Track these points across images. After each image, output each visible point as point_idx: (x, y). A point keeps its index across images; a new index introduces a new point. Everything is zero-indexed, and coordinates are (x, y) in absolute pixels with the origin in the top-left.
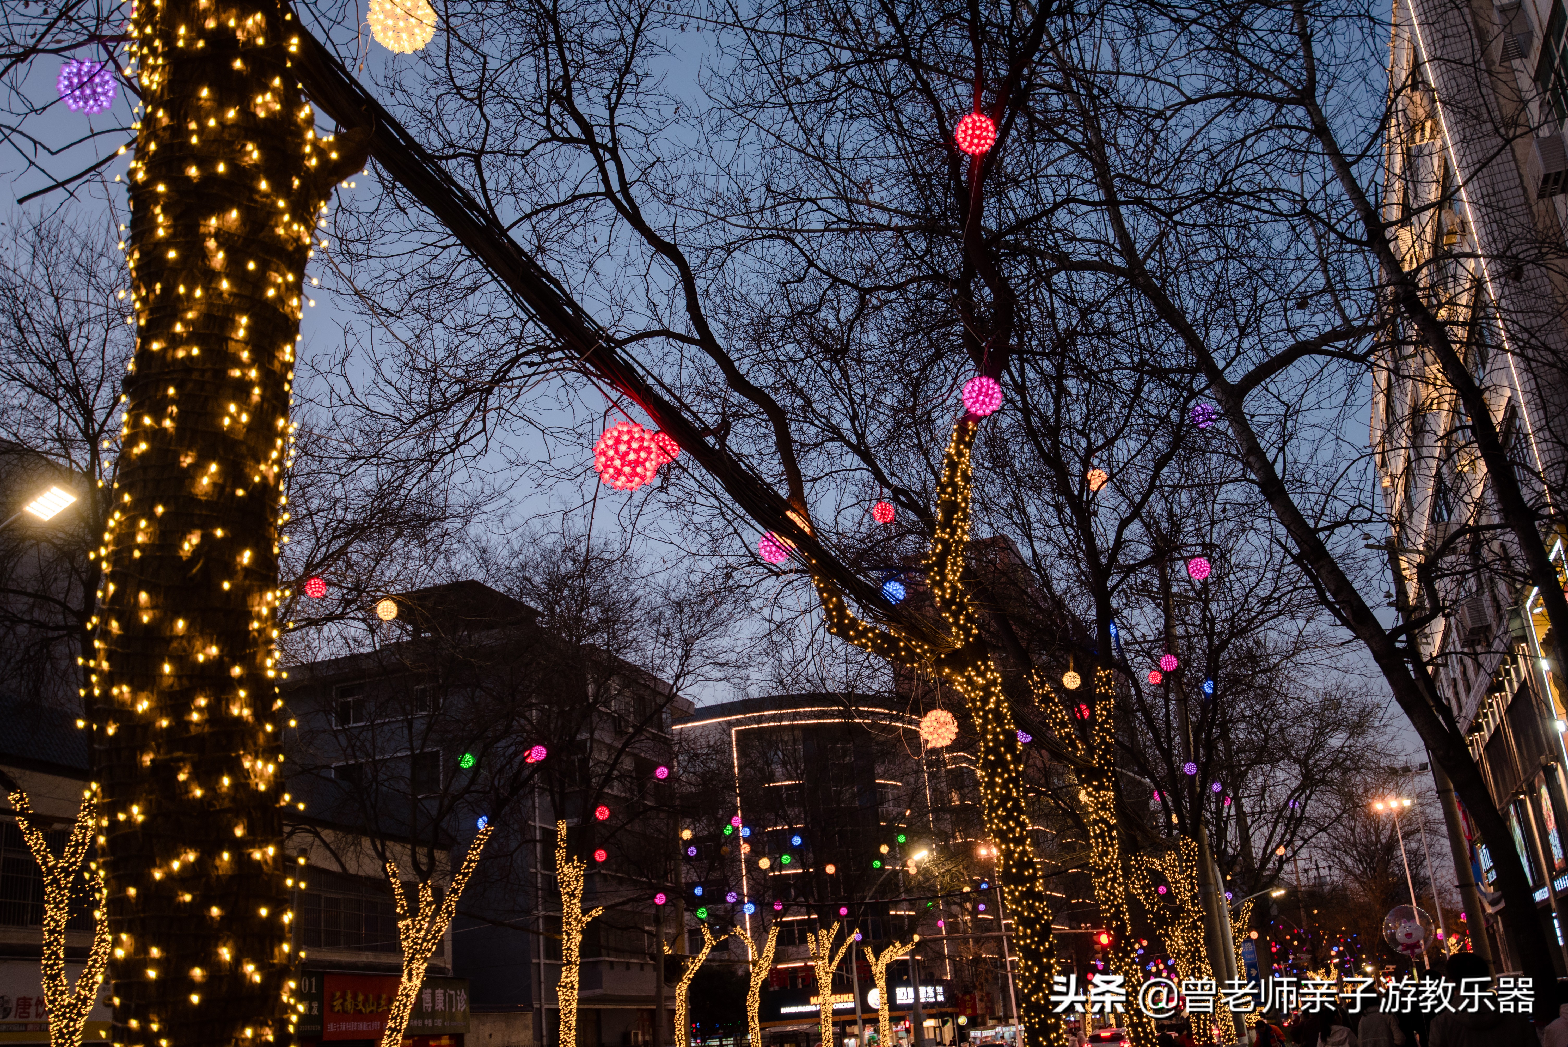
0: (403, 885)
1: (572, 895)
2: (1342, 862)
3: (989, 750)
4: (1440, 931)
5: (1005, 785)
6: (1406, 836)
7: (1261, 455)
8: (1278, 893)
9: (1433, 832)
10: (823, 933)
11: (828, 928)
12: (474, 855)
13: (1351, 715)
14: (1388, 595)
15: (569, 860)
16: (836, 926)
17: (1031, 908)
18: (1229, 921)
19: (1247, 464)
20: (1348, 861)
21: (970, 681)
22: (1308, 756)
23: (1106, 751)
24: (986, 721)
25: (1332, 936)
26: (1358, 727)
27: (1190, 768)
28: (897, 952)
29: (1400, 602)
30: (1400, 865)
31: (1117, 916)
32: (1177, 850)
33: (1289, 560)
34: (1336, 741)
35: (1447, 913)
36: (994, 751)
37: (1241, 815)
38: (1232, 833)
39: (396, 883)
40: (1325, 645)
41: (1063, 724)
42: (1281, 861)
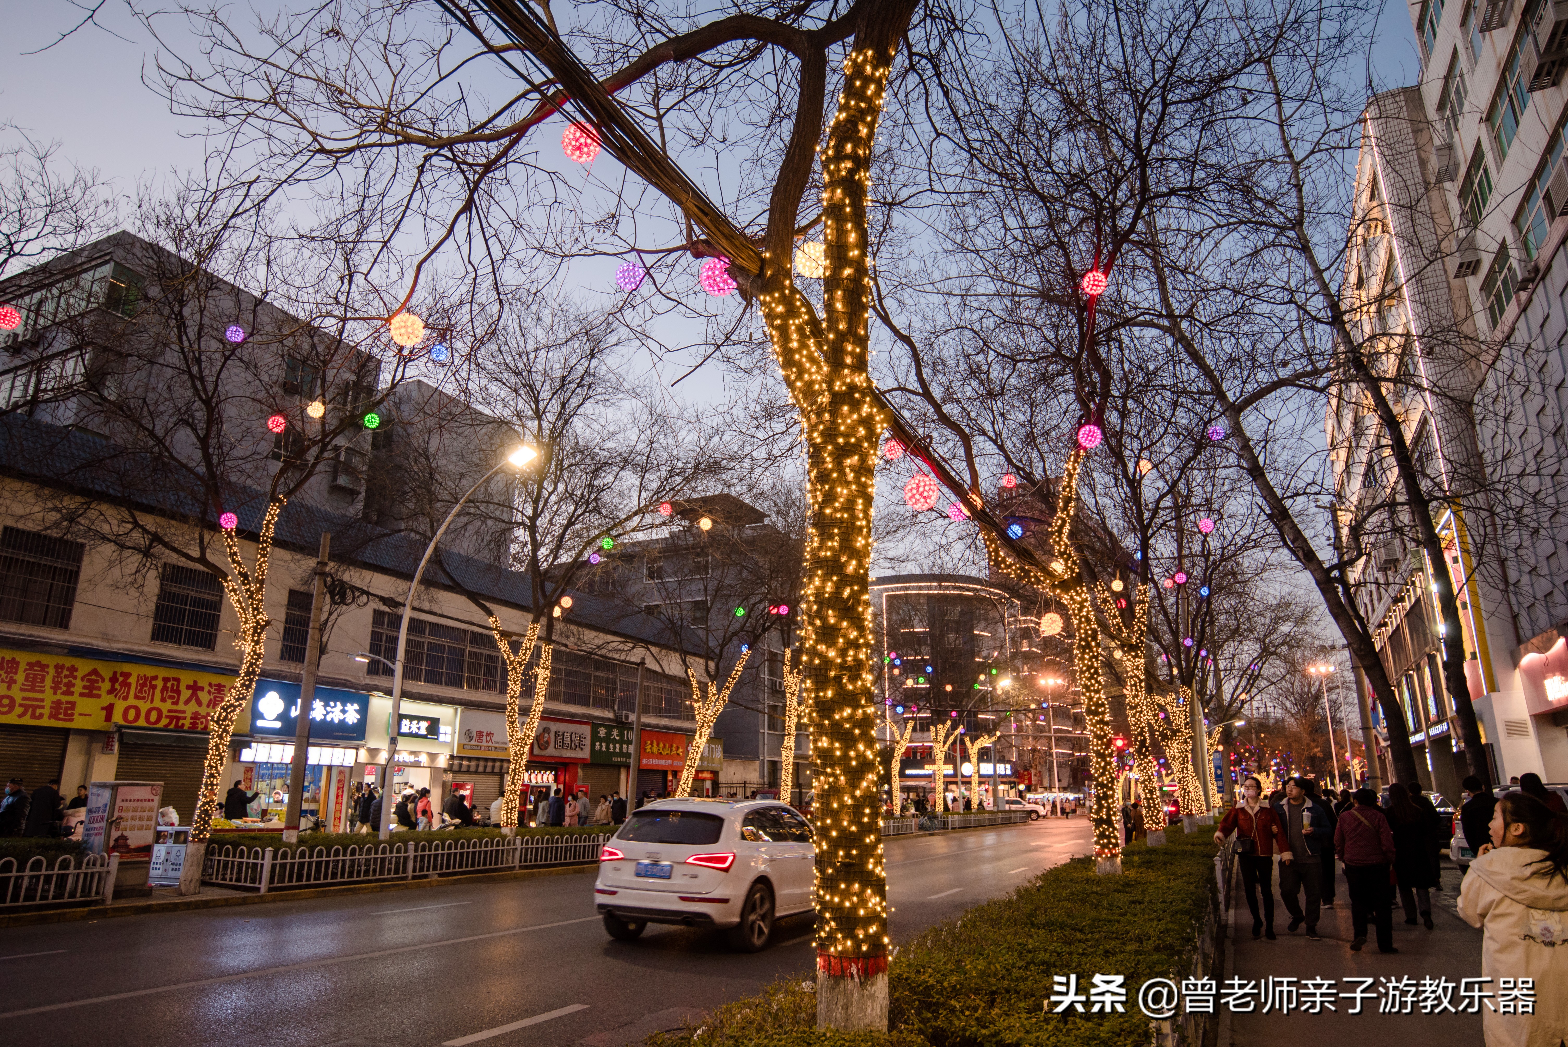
0: (698, 682)
1: (793, 694)
2: (1283, 704)
3: (1081, 639)
4: (1348, 755)
5: (1090, 660)
6: (1329, 690)
7: (1250, 450)
8: (1239, 723)
9: (1349, 689)
10: (940, 726)
11: (944, 723)
12: (739, 667)
13: (1298, 611)
14: (1329, 539)
15: (791, 672)
16: (949, 723)
17: (1102, 729)
18: (1205, 738)
19: (1240, 456)
20: (1288, 704)
21: (1072, 598)
22: (1265, 636)
23: (1141, 635)
24: (1080, 622)
25: (1273, 752)
26: (1301, 620)
27: (1188, 642)
28: (985, 742)
29: (1337, 545)
30: (1323, 709)
31: (1141, 734)
32: (1177, 693)
33: (1263, 517)
34: (1285, 628)
35: (1354, 743)
36: (1085, 640)
37: (1217, 671)
38: (1210, 683)
39: (694, 681)
40: (1282, 565)
41: (1115, 617)
42: (1243, 702)
